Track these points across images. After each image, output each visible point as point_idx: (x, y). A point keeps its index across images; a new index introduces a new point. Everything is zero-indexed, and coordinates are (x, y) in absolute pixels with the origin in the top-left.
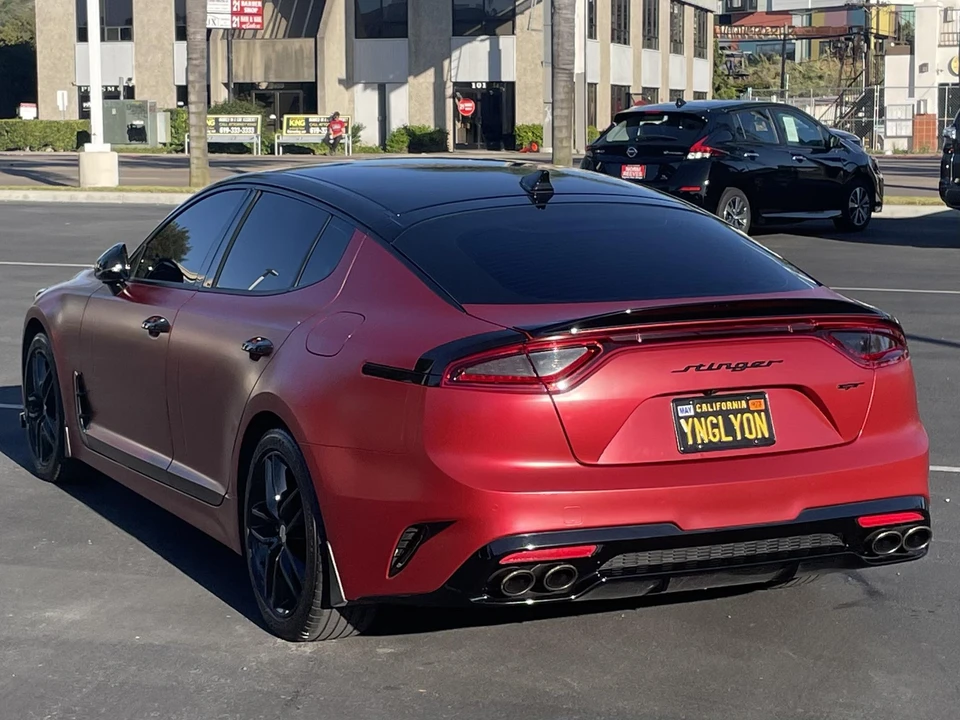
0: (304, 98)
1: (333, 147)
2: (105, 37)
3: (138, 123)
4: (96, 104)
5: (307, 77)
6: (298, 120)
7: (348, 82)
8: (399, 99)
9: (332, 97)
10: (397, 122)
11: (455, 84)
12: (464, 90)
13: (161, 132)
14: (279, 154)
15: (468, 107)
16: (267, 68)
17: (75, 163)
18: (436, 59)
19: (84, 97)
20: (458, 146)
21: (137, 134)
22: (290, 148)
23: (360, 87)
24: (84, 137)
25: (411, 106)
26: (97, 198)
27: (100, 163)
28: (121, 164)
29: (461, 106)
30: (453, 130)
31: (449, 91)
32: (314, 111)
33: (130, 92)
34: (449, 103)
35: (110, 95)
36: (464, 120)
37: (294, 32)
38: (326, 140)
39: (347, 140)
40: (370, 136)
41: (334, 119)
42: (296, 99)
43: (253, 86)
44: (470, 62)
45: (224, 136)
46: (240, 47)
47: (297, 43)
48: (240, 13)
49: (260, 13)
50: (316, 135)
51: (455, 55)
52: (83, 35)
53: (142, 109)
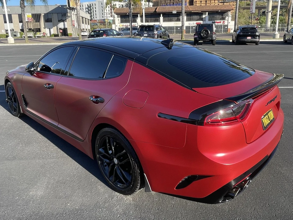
0: (39, 30)
1: (44, 36)
2: (10, 22)
3: (15, 34)
4: (9, 32)
5: (39, 28)
6: (39, 33)
7: (45, 28)
8: (52, 30)
9: (43, 30)
10: (52, 33)
11: (59, 28)
12: (60, 29)
13: (19, 35)
14: (36, 38)
15: (61, 31)
16: (33, 26)
17: (7, 40)
18: (57, 25)
19: (7, 31)
20: (60, 36)
21: (15, 36)
22: (38, 37)
23: (46, 29)
24: (7, 36)
25: (54, 31)
26: (11, 45)
27: (11, 40)
28: (15, 40)
29: (60, 31)
30: (60, 34)
31: (59, 29)
32: (40, 32)
33: (13, 30)
34: (59, 30)
35: (11, 30)
36: (61, 33)
37: (36, 22)
38: (43, 36)
39: (46, 36)
40: (49, 35)
41: (44, 33)
42: (38, 30)
43: (31, 29)
44: (61, 25)
45: (28, 35)
46: (29, 24)
47: (37, 23)
48: (29, 19)
49: (32, 19)
50: (42, 35)
51: (59, 24)
52: (5, 22)
53: (15, 32)
